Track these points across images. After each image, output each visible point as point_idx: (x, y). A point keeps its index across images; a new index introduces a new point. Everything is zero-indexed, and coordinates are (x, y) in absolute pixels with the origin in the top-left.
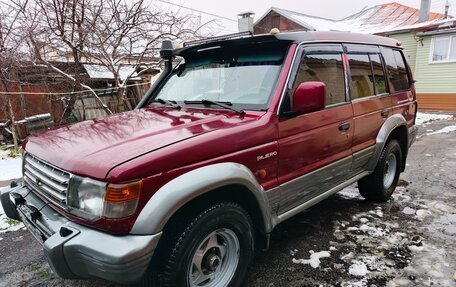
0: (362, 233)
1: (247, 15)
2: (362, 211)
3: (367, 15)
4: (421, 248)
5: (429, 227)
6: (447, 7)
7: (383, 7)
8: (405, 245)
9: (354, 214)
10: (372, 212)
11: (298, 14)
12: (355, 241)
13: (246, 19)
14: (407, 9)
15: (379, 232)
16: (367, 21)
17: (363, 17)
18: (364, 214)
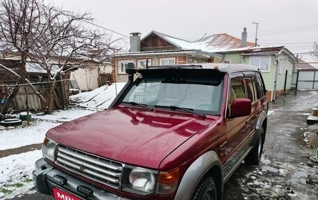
0: (257, 186)
1: (136, 34)
2: (249, 171)
3: (210, 40)
4: (295, 195)
5: (291, 180)
6: (256, 40)
7: (219, 35)
8: (285, 193)
9: (245, 173)
10: (255, 171)
11: (169, 36)
12: (256, 192)
13: (136, 37)
14: (232, 38)
15: (266, 186)
16: (210, 43)
17: (207, 41)
18: (251, 173)
